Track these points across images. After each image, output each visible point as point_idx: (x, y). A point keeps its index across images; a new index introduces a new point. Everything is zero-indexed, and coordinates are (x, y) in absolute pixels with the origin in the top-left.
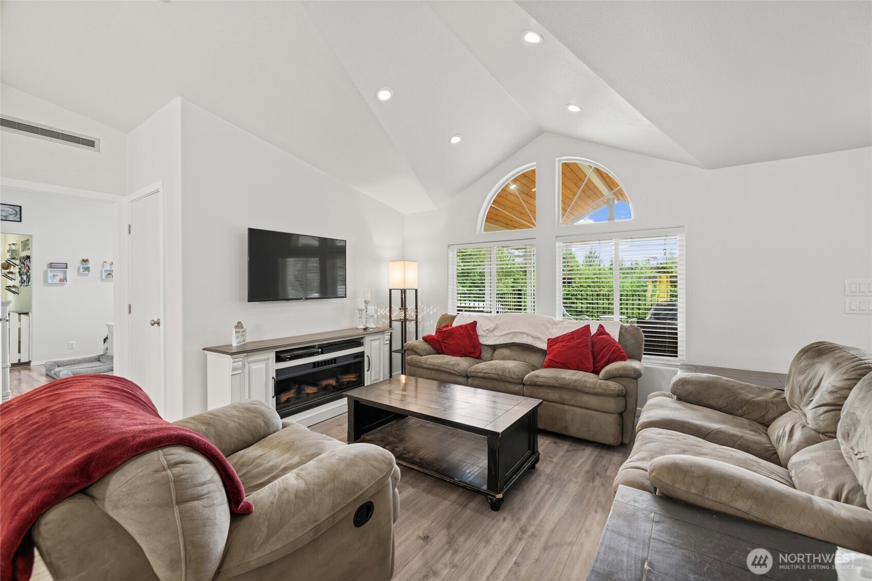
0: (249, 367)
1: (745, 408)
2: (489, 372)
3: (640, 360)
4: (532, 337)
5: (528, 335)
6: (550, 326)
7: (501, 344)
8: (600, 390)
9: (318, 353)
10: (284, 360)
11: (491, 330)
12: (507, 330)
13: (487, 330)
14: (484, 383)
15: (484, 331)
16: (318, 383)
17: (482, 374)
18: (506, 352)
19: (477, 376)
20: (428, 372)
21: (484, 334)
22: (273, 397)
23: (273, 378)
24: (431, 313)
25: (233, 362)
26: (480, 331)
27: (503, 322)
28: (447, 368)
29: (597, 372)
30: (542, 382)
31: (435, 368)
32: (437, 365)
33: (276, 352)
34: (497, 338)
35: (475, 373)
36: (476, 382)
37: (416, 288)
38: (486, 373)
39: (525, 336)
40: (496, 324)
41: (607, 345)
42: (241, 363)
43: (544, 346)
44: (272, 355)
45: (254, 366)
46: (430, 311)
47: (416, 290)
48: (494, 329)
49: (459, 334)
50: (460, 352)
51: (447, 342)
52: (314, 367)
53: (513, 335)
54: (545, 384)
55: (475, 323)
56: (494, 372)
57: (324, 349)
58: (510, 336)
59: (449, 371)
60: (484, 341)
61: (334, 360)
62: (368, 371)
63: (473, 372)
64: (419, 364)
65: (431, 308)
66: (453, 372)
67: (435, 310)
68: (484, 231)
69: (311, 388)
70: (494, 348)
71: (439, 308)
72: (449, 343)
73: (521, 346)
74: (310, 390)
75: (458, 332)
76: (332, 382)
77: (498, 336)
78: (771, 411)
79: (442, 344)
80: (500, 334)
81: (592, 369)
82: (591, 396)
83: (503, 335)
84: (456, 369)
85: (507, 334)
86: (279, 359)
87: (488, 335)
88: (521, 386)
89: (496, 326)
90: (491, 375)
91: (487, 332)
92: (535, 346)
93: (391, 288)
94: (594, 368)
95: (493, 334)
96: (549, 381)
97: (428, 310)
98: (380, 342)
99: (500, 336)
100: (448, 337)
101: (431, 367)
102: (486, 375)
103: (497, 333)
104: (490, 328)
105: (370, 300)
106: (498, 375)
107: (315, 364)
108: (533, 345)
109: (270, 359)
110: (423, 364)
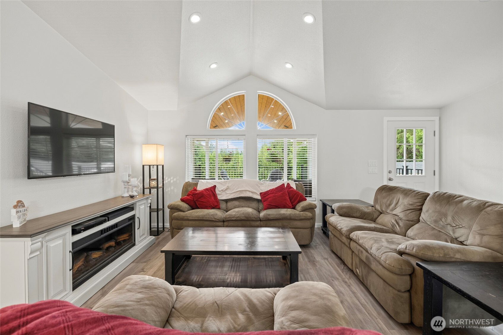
0: (47, 246)
1: (366, 216)
2: (240, 216)
3: (306, 200)
4: (252, 192)
5: (249, 191)
6: (260, 185)
7: (232, 198)
8: (303, 218)
9: (105, 221)
10: (79, 232)
11: (224, 190)
12: (236, 190)
13: (222, 190)
14: (240, 223)
15: (219, 191)
16: (101, 247)
17: (235, 218)
18: (236, 203)
19: (231, 219)
20: (194, 222)
21: (220, 193)
22: (70, 270)
23: (70, 252)
24: (172, 181)
25: (32, 244)
26: (217, 192)
27: (232, 185)
28: (209, 218)
29: (294, 208)
30: (273, 218)
31: (200, 219)
32: (201, 216)
33: (72, 226)
34: (229, 195)
35: (230, 218)
36: (231, 223)
37: (163, 164)
38: (238, 217)
39: (248, 192)
40: (228, 186)
41: (295, 194)
42: (40, 243)
43: (259, 197)
44: (69, 230)
45: (52, 245)
46: (171, 180)
47: (163, 166)
48: (226, 189)
49: (207, 194)
50: (211, 206)
51: (201, 200)
52: (102, 234)
53: (240, 192)
54: (274, 218)
55: (215, 186)
56: (243, 216)
57: (109, 216)
58: (239, 193)
59: (211, 219)
60: (220, 197)
61: (116, 225)
62: (138, 229)
63: (228, 218)
64: (185, 217)
65: (172, 178)
66: (214, 220)
67: (175, 180)
68: (210, 128)
69: (97, 253)
70: (226, 201)
71: (178, 178)
72: (202, 201)
73: (244, 198)
74: (96, 255)
75: (206, 193)
76: (112, 243)
77: (229, 194)
78: (375, 215)
79: (196, 202)
80: (232, 192)
81: (292, 207)
82: (298, 221)
83: (233, 193)
84: (216, 217)
85: (236, 192)
86: (75, 232)
87: (222, 193)
88: (260, 222)
89: (227, 188)
90: (241, 218)
91: (222, 191)
92: (254, 197)
93: (144, 164)
94: (293, 206)
95: (226, 193)
96: (276, 216)
97: (169, 180)
98: (145, 206)
99: (231, 193)
100: (201, 197)
101: (196, 218)
102: (238, 218)
103: (228, 192)
104: (224, 189)
105: (131, 174)
106: (246, 217)
107: (102, 232)
108: (253, 197)
109: (68, 234)
110: (188, 218)
